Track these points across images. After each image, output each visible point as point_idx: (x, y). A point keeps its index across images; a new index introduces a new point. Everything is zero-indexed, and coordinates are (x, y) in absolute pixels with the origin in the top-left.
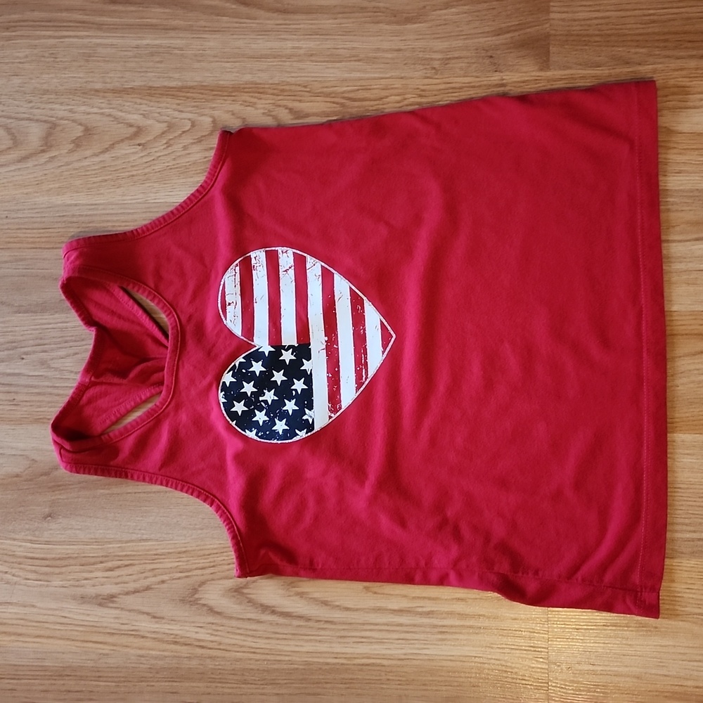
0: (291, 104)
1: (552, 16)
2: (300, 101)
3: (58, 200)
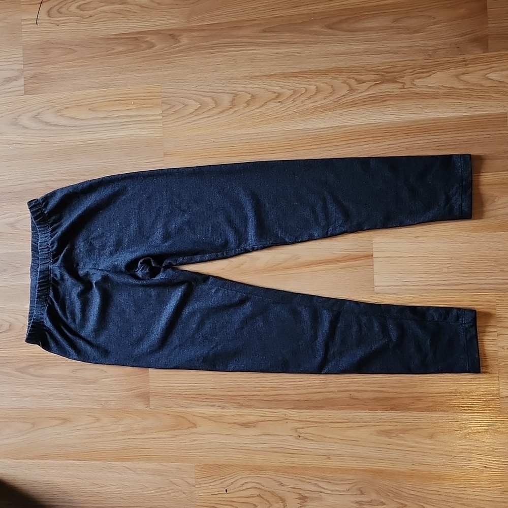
0: (356, 77)
1: (489, 25)
2: (361, 75)
3: (239, 132)
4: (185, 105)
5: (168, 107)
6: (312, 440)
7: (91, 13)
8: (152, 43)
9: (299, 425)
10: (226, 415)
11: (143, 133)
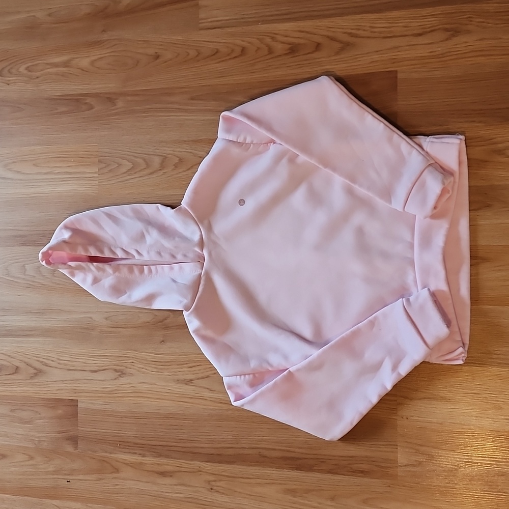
4: (120, 165)
5: (104, 165)
6: (223, 493)
7: (38, 74)
8: (91, 105)
9: (211, 478)
10: (146, 464)
11: (81, 189)
